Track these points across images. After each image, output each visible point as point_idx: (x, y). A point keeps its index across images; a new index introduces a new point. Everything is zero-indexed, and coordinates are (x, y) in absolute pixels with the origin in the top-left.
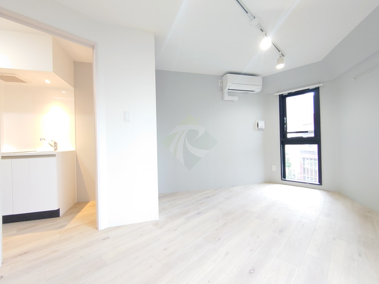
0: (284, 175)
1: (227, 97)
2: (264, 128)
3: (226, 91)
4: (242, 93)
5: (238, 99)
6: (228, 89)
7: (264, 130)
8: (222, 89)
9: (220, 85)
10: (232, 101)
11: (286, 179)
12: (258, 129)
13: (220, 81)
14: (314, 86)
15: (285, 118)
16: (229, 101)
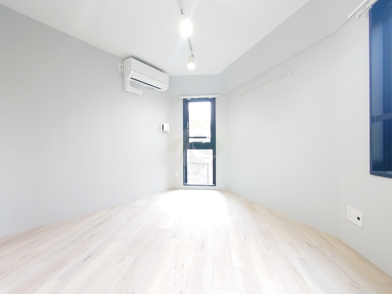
0: (185, 181)
1: (129, 88)
2: (169, 131)
3: (128, 79)
4: (147, 88)
5: (142, 93)
6: (132, 78)
7: (168, 133)
8: (122, 76)
9: (120, 70)
10: (136, 94)
11: (187, 184)
12: (162, 132)
13: (120, 64)
14: (212, 96)
15: (188, 123)
16: (131, 93)
